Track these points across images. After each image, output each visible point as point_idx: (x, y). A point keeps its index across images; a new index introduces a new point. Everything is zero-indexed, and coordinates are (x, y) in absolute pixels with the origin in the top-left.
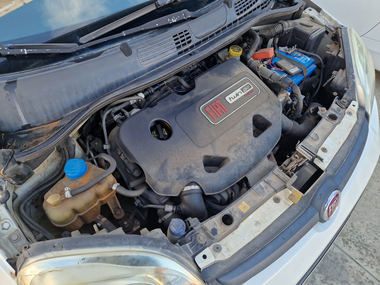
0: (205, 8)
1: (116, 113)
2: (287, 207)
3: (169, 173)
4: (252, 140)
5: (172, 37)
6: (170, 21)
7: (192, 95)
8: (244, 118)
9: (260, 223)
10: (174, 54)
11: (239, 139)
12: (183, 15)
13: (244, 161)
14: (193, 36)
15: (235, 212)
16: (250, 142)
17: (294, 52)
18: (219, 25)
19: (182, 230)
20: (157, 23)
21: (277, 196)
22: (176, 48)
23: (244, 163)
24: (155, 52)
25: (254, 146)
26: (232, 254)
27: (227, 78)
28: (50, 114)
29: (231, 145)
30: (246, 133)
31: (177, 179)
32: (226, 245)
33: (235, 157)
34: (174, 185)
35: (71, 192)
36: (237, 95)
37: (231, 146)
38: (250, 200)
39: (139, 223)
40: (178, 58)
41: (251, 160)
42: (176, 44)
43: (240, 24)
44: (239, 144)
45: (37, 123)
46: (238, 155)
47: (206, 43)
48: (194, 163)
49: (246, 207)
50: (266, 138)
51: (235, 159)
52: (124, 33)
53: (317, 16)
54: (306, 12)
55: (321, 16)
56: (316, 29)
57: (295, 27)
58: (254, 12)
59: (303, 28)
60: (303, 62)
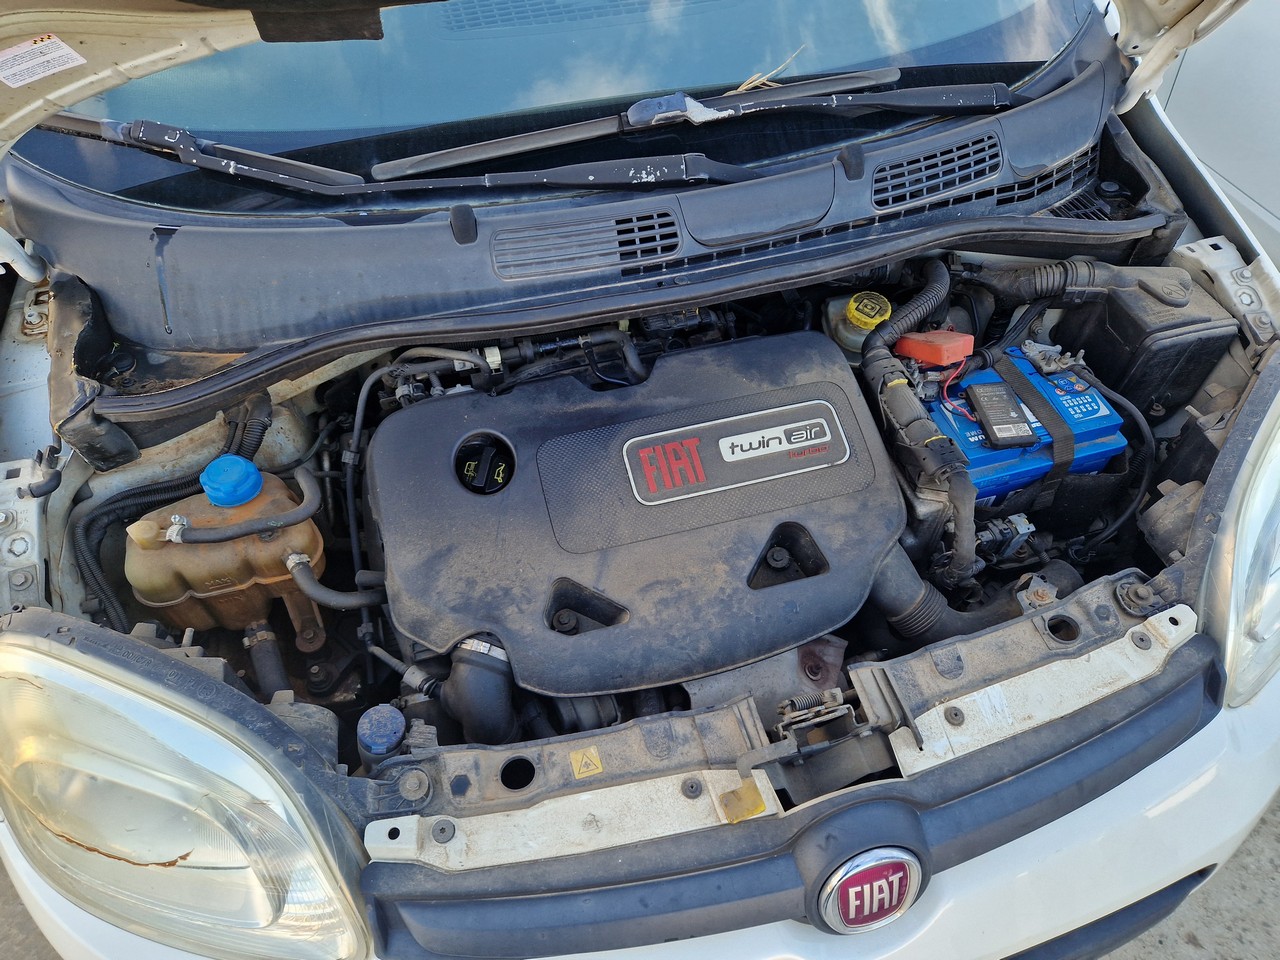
0: (789, 158)
1: (406, 380)
2: (711, 822)
3: (442, 584)
4: (736, 590)
5: (613, 222)
6: (633, 178)
7: (622, 399)
8: (746, 520)
9: (600, 825)
10: (608, 270)
11: (695, 571)
12: (683, 167)
13: (672, 640)
14: (685, 232)
15: (554, 765)
16: (724, 593)
17: (1063, 371)
18: (796, 220)
19: (385, 740)
20: (591, 172)
21: (701, 779)
22: (618, 255)
23: (672, 645)
24: (546, 250)
25: (729, 610)
26: (470, 864)
27: (760, 385)
28: (227, 331)
29: (660, 578)
30: (726, 561)
31: (454, 609)
32: (472, 834)
33: (651, 619)
34: (441, 620)
35: (183, 533)
36: (763, 444)
37: (658, 582)
38: (617, 753)
39: (359, 686)
40: (619, 285)
41: (702, 647)
42: (622, 244)
43: (881, 234)
44: (685, 586)
45: (196, 342)
46: (664, 615)
47: (729, 262)
48: (521, 586)
49: (591, 767)
50: (785, 602)
51: (647, 623)
52: (487, 180)
53: (1228, 274)
54: (1193, 251)
55: (1248, 278)
56: (1190, 319)
57: (1115, 292)
58: (957, 206)
59: (1140, 303)
60: (1076, 413)
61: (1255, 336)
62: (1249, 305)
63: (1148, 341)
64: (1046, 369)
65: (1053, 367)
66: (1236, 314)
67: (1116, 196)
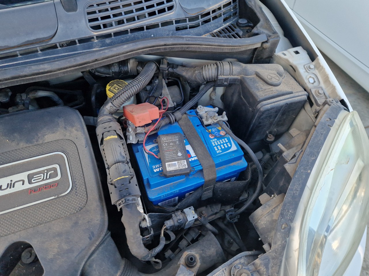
17: (214, 124)
27: (18, 144)
43: (100, 47)
53: (303, 67)
54: (285, 55)
55: (312, 69)
56: (281, 93)
57: (243, 78)
58: (150, 30)
59: (255, 85)
60: (218, 150)
61: (316, 101)
62: (313, 84)
63: (259, 106)
64: (206, 123)
65: (210, 122)
66: (306, 89)
67: (246, 26)
